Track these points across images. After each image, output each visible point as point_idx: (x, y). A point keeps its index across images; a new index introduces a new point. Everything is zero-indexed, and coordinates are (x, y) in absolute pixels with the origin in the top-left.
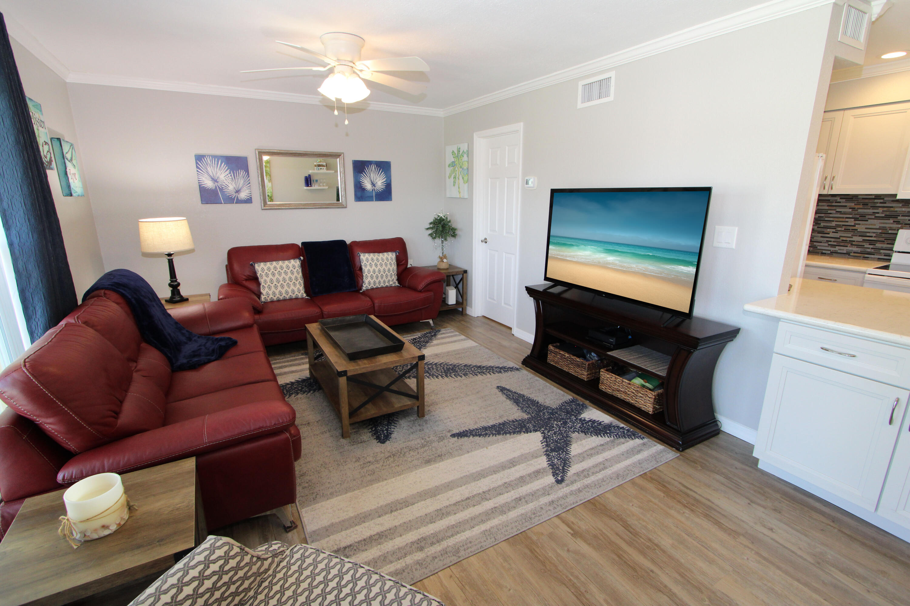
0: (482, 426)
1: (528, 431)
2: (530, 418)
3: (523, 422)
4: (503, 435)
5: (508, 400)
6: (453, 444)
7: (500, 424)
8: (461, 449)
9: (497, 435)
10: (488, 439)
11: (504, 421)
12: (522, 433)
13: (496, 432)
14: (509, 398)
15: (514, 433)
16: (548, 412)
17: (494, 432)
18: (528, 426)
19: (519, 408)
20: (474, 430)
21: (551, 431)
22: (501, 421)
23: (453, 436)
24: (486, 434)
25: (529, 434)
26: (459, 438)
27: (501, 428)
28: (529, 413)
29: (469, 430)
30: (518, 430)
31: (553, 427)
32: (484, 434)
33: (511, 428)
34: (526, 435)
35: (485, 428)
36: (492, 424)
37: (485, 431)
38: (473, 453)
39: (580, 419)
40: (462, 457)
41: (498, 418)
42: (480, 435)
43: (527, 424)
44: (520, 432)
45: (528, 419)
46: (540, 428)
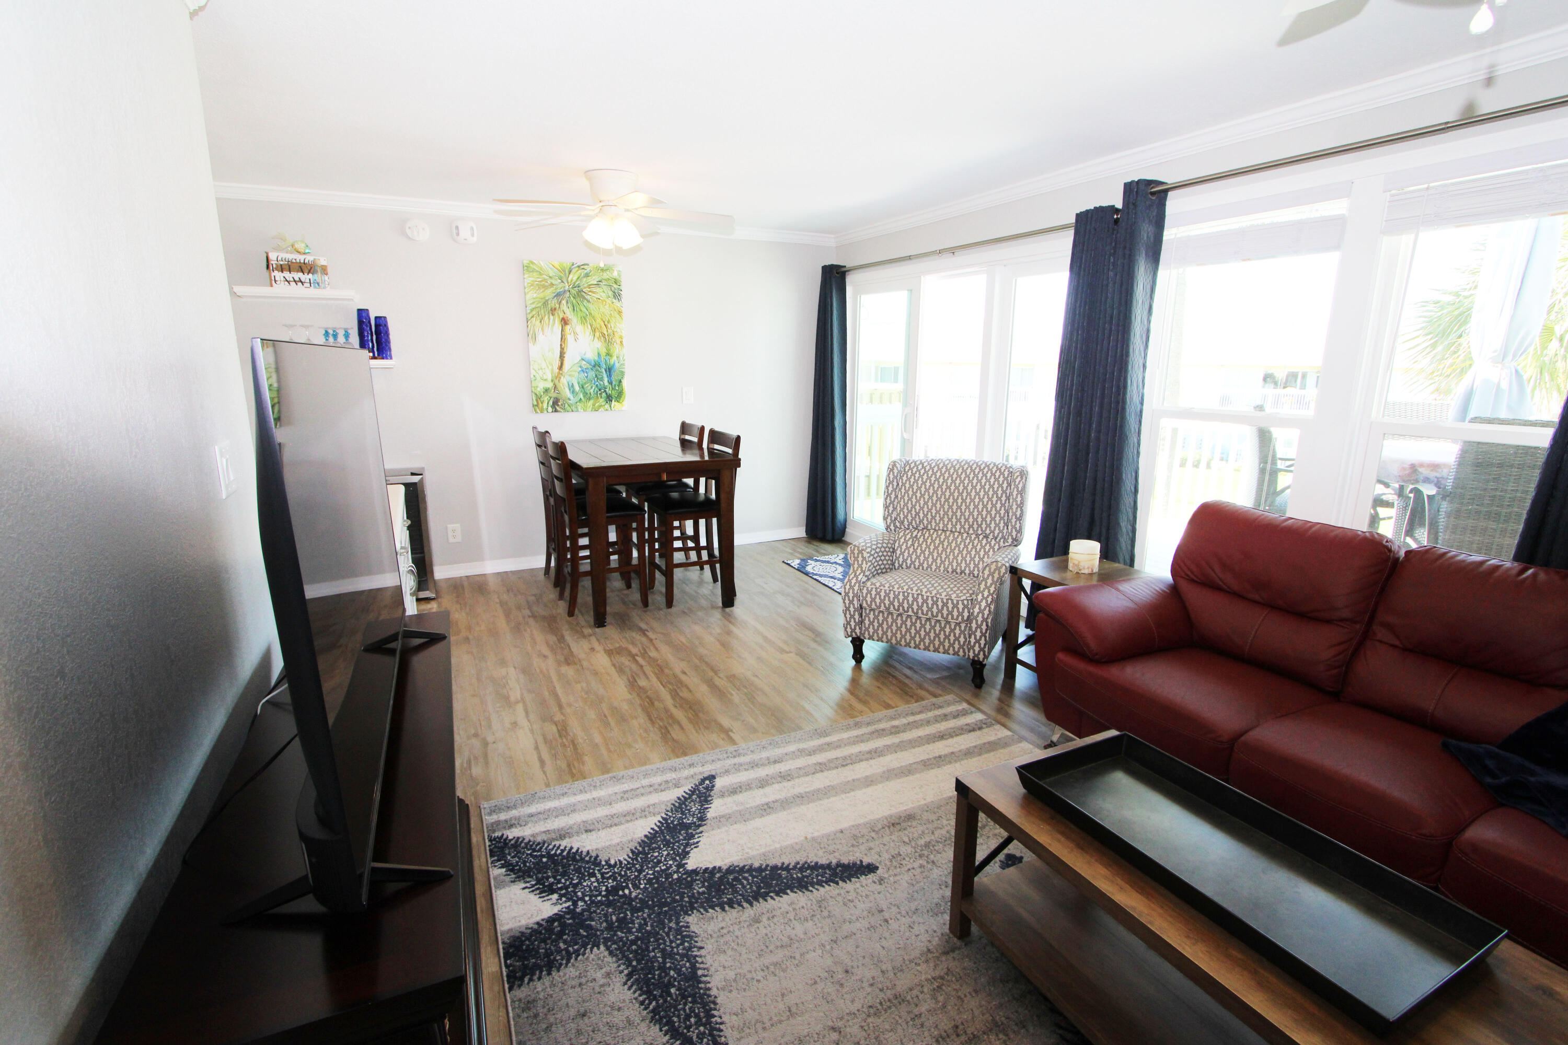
0: (807, 893)
1: (711, 872)
2: (686, 913)
3: (708, 900)
4: (767, 866)
5: (714, 992)
6: (870, 849)
7: (765, 896)
8: (855, 837)
9: (780, 865)
10: (801, 858)
11: (751, 905)
12: (725, 868)
13: (780, 875)
14: (704, 1005)
15: (742, 870)
16: (630, 931)
17: (784, 873)
18: (703, 886)
19: (696, 952)
20: (826, 882)
21: (662, 870)
22: (762, 906)
23: (871, 869)
24: (802, 869)
25: (711, 866)
26: (858, 863)
27: (768, 885)
28: (679, 931)
29: (837, 883)
30: (731, 877)
31: (649, 881)
32: (807, 869)
33: (742, 884)
34: (718, 864)
35: (802, 885)
36: (785, 896)
37: (804, 877)
38: (833, 829)
39: (568, 900)
40: (853, 823)
41: (764, 919)
42: (816, 867)
43: (704, 893)
44: (731, 870)
45: (693, 908)
46: (679, 879)
